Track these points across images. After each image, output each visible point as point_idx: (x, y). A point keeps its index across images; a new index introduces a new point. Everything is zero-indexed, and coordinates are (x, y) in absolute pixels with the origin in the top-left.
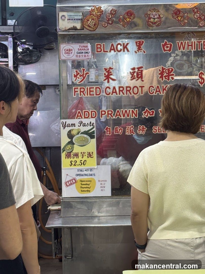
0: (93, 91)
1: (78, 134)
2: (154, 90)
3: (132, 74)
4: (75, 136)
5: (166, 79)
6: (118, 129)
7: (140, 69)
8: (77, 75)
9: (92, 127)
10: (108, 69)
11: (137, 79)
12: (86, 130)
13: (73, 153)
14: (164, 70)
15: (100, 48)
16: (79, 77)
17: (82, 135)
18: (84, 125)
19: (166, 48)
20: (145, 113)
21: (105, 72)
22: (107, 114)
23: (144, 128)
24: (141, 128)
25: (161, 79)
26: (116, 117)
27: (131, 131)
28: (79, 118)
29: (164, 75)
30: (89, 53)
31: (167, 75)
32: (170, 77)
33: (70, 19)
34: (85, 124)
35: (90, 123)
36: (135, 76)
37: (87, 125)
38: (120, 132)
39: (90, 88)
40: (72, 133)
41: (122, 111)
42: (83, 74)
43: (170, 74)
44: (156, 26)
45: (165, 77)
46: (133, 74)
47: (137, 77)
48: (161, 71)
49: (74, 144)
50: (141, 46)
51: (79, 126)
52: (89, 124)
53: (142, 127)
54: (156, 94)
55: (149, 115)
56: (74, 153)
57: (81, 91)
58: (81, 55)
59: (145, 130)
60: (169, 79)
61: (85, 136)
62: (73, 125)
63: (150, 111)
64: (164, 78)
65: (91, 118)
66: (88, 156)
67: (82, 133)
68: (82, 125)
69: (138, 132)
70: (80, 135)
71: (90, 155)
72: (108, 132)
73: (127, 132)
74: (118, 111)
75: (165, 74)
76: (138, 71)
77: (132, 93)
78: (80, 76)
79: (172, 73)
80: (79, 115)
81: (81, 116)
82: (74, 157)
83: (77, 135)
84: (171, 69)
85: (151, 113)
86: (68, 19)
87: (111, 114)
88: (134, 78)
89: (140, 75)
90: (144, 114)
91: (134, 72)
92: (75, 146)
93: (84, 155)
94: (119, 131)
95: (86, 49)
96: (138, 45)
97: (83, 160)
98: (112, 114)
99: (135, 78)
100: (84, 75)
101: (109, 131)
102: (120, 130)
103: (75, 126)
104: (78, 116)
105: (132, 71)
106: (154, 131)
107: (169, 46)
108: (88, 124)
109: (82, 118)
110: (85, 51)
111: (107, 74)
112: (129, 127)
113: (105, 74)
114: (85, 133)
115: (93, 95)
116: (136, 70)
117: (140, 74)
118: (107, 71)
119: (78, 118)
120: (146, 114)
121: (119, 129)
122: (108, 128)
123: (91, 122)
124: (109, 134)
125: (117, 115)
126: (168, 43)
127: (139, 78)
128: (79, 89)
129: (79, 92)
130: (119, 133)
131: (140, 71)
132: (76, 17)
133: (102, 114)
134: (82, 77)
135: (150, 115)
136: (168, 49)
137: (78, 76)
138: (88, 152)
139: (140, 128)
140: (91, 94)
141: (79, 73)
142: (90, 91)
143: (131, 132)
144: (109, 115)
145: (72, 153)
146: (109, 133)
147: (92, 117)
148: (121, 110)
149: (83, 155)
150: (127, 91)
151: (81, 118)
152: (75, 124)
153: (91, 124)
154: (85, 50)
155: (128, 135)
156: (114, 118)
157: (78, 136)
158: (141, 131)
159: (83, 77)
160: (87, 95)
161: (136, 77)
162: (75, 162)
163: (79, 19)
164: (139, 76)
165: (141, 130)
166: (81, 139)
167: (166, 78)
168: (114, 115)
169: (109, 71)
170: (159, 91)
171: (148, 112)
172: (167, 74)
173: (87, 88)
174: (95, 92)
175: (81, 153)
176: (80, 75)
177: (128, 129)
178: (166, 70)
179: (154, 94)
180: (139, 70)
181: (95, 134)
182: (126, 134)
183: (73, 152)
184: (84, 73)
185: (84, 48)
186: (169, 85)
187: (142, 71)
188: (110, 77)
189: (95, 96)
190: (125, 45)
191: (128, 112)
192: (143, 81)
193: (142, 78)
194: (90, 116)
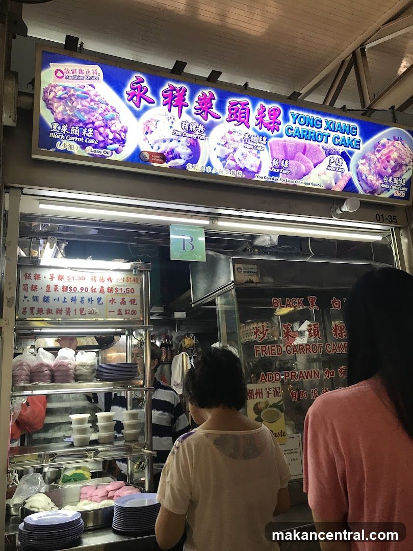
0: (275, 350)
2: (331, 348)
3: (310, 331)
5: (340, 336)
7: (316, 326)
8: (257, 332)
10: (286, 326)
11: (314, 336)
15: (277, 303)
19: (335, 305)
20: (326, 373)
21: (284, 329)
22: (290, 376)
25: (335, 336)
27: (316, 395)
32: (343, 334)
33: (246, 272)
38: (305, 396)
39: (271, 347)
41: (305, 372)
43: (342, 331)
45: (339, 334)
48: (334, 328)
50: (314, 302)
53: (325, 389)
54: (334, 353)
55: (330, 376)
57: (263, 349)
60: (342, 337)
63: (331, 371)
65: (275, 381)
72: (294, 397)
73: (312, 397)
74: (301, 372)
75: (338, 332)
76: (314, 329)
77: (312, 352)
79: (344, 331)
81: (265, 379)
84: (342, 327)
85: (332, 373)
86: (244, 272)
88: (312, 336)
91: (311, 329)
96: (311, 300)
98: (296, 376)
100: (265, 332)
102: (305, 394)
104: (262, 379)
105: (309, 328)
107: (337, 302)
111: (286, 331)
112: (314, 390)
113: (284, 331)
115: (275, 354)
116: (313, 327)
117: (316, 331)
119: (262, 382)
120: (327, 375)
121: (304, 392)
122: (294, 392)
124: (295, 400)
125: (300, 377)
127: (316, 335)
128: (260, 348)
129: (261, 352)
130: (304, 398)
132: (251, 270)
133: (286, 376)
134: (262, 334)
135: (331, 375)
136: (337, 306)
137: (259, 333)
140: (273, 353)
141: (259, 330)
142: (272, 350)
144: (293, 377)
150: (307, 349)
151: (265, 382)
156: (298, 380)
160: (270, 354)
161: (313, 334)
163: (255, 273)
164: (316, 333)
170: (336, 349)
171: (329, 372)
172: (340, 331)
173: (269, 347)
177: (313, 393)
178: (338, 327)
179: (332, 352)
184: (264, 330)
186: (343, 343)
187: (317, 328)
188: (289, 333)
189: (277, 355)
190: (299, 301)
191: (310, 373)
192: (320, 338)
193: (318, 336)
194: (274, 379)
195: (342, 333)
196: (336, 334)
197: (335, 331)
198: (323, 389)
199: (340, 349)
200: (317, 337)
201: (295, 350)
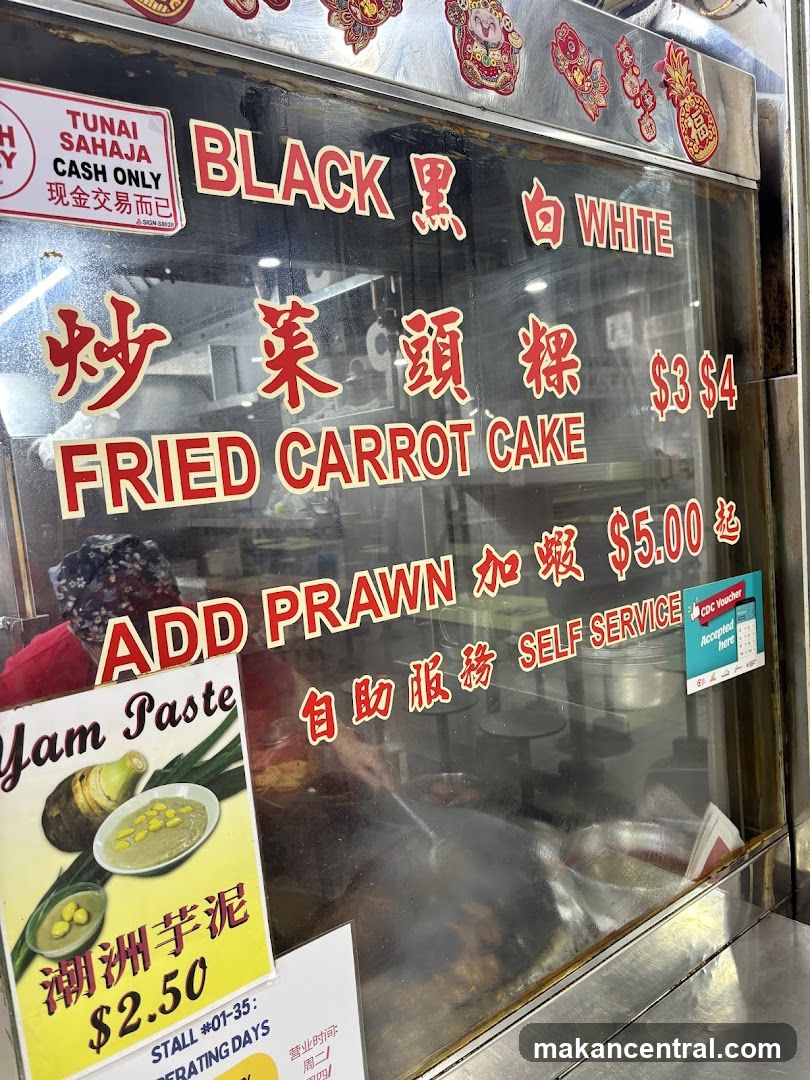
0: (206, 467)
1: (129, 791)
2: (511, 444)
3: (414, 350)
4: (106, 813)
5: (550, 383)
6: (371, 692)
7: (448, 328)
8: (77, 344)
9: (220, 716)
10: (286, 316)
11: (436, 382)
12: (186, 750)
13: (104, 947)
14: (543, 340)
15: (222, 159)
16: (93, 362)
17: (158, 792)
18: (169, 718)
19: (540, 223)
20: (483, 570)
21: (268, 333)
22: (302, 608)
23: (487, 652)
24: (473, 656)
25: (533, 384)
26: (353, 620)
27: (434, 685)
28: (127, 676)
29: (544, 366)
30: (149, 180)
31: (554, 363)
32: (566, 373)
34: (173, 707)
35: (209, 691)
36: (425, 366)
37: (190, 713)
38: (381, 706)
39: (182, 446)
40: (80, 799)
41: (383, 576)
42: (124, 341)
43: (563, 360)
44: (496, 89)
45: (548, 371)
46: (418, 356)
47: (438, 372)
48: (532, 342)
49: (102, 877)
50: (441, 190)
51: (127, 734)
52: (200, 702)
53: (475, 648)
54: (520, 467)
55: (499, 580)
56: (114, 945)
57: (122, 466)
58: (89, 186)
59: (489, 662)
60: (560, 389)
61: (183, 790)
62: (88, 736)
63: (503, 560)
64: (543, 378)
65: (205, 655)
66: (212, 928)
67: (159, 779)
68: (150, 717)
69: (462, 681)
70: (142, 798)
71: (224, 912)
72: (320, 723)
73: (416, 699)
74: (362, 582)
75: (547, 362)
76: (439, 340)
77: (420, 465)
78: (102, 353)
79: (570, 356)
80: (123, 650)
81: (135, 656)
82: (115, 971)
83: (119, 803)
84: (564, 336)
85: (508, 568)
87: (324, 608)
88: (425, 379)
89: (446, 358)
90: (479, 576)
91: (422, 343)
92: (113, 887)
93: (185, 928)
94: (378, 701)
95: (125, 150)
96: (427, 179)
97: (183, 964)
98: (333, 608)
99: (429, 378)
100: (133, 349)
101: (323, 716)
102: (379, 693)
103: (97, 745)
104: (113, 661)
105: (409, 335)
106: (523, 660)
107: (550, 210)
108: (191, 702)
109: (145, 668)
110: (116, 162)
111: (279, 345)
112: (423, 663)
113: (269, 347)
114: (181, 770)
115: (211, 493)
117: (448, 353)
118: (280, 324)
119: (115, 676)
120: (488, 579)
121: (377, 686)
122: (320, 696)
123: (209, 686)
124: (325, 738)
125: (358, 607)
126: (546, 198)
127: (446, 376)
128: (102, 455)
129: (103, 481)
130: (376, 714)
131: (447, 340)
133: (275, 618)
134: (113, 363)
135: (506, 578)
136: (550, 227)
137: (87, 354)
138: (209, 900)
139: (469, 661)
140: (194, 486)
141: (88, 334)
142: (186, 468)
143: (433, 693)
144: (319, 615)
145: (96, 953)
146: (324, 727)
147: (214, 651)
148: (377, 571)
149: (177, 929)
150: (396, 454)
151: (137, 672)
152: (96, 727)
153: (214, 700)
154: (115, 150)
155: (420, 710)
156: (345, 626)
157: (130, 806)
158: (473, 673)
159: (124, 362)
160: (169, 496)
161: (430, 371)
162: (128, 1003)
164: (447, 366)
165: (472, 668)
166: (155, 824)
167: (552, 378)
168: (342, 608)
169: (290, 326)
170: (530, 449)
171: (497, 563)
172: (552, 357)
173: (163, 445)
174: (216, 470)
175: (167, 919)
176: (99, 346)
177: (418, 679)
178: (548, 338)
179: (512, 465)
180: (442, 334)
181: (245, 762)
182: (411, 710)
183: (102, 940)
184: (132, 335)
185: (109, 138)
186: (562, 417)
187: (454, 335)
188: (301, 363)
189: (221, 497)
190: (365, 171)
191: (410, 579)
192: (463, 395)
193: (457, 381)
194: (202, 644)
195: (558, 369)
196: (534, 375)
197: (534, 356)
198: (469, 652)
199: (550, 448)
200: (450, 384)
201: (333, 459)
